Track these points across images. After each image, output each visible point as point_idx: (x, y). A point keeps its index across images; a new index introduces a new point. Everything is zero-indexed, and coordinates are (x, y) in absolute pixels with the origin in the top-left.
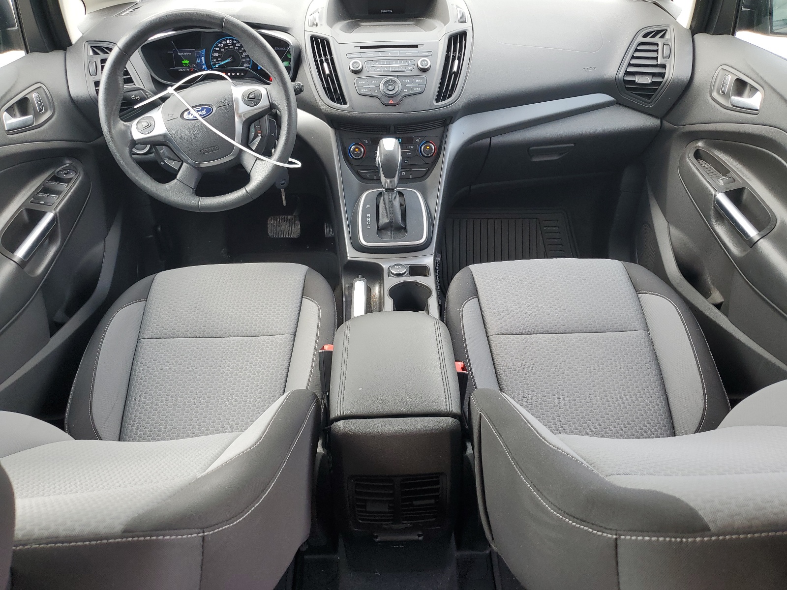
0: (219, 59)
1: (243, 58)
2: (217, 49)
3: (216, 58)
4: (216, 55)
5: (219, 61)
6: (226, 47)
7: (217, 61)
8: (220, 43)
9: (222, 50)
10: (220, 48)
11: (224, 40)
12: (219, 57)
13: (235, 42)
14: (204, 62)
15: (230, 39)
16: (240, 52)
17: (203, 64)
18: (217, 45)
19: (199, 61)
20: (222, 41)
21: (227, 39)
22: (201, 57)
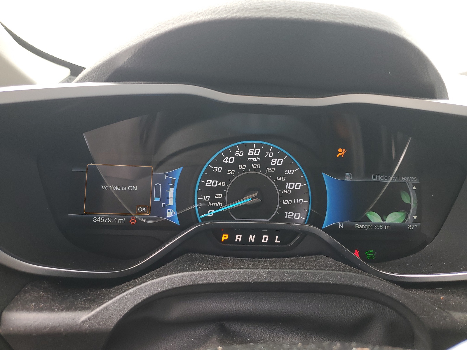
0: (218, 196)
1: (286, 197)
2: (218, 169)
3: (211, 191)
4: (211, 183)
5: (217, 200)
6: (241, 167)
7: (213, 200)
8: (228, 154)
9: (229, 172)
10: (227, 166)
11: (242, 148)
12: (219, 190)
13: (270, 154)
14: (171, 201)
15: (258, 146)
16: (277, 182)
17: (170, 207)
18: (220, 158)
19: (156, 199)
20: (234, 149)
21: (251, 146)
22: (165, 189)
